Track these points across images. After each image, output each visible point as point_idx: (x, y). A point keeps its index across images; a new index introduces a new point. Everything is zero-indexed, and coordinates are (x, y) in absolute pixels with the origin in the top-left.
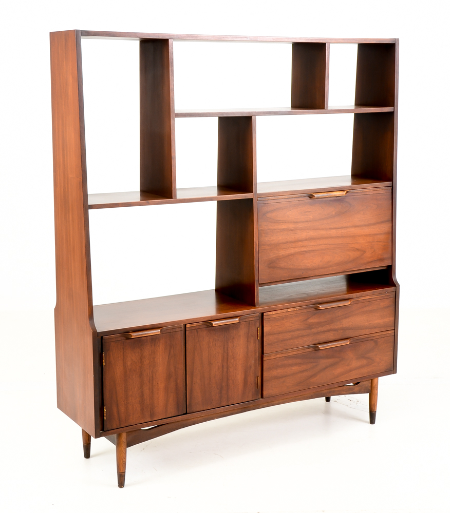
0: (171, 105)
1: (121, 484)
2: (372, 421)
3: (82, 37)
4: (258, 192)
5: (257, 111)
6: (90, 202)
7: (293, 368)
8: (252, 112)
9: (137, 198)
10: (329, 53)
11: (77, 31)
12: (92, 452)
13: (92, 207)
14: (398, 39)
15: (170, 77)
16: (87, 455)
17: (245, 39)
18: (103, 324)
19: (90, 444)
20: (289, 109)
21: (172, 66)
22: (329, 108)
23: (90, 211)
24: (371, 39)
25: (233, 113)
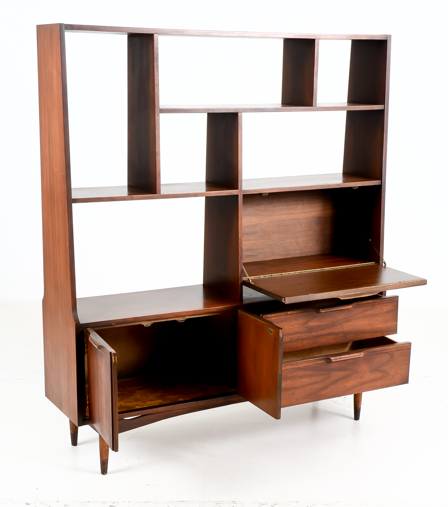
0: (156, 100)
1: (104, 471)
2: (357, 417)
3: (65, 30)
4: (243, 189)
5: (243, 107)
6: (74, 196)
7: (304, 380)
8: (238, 109)
9: (125, 192)
10: (318, 49)
11: (61, 25)
12: (79, 440)
13: (76, 201)
14: (390, 36)
15: (155, 72)
16: (74, 442)
17: (232, 35)
18: (86, 316)
19: (77, 432)
20: (280, 106)
21: (157, 61)
22: (318, 106)
23: (74, 205)
24: (362, 36)
25: (219, 109)
